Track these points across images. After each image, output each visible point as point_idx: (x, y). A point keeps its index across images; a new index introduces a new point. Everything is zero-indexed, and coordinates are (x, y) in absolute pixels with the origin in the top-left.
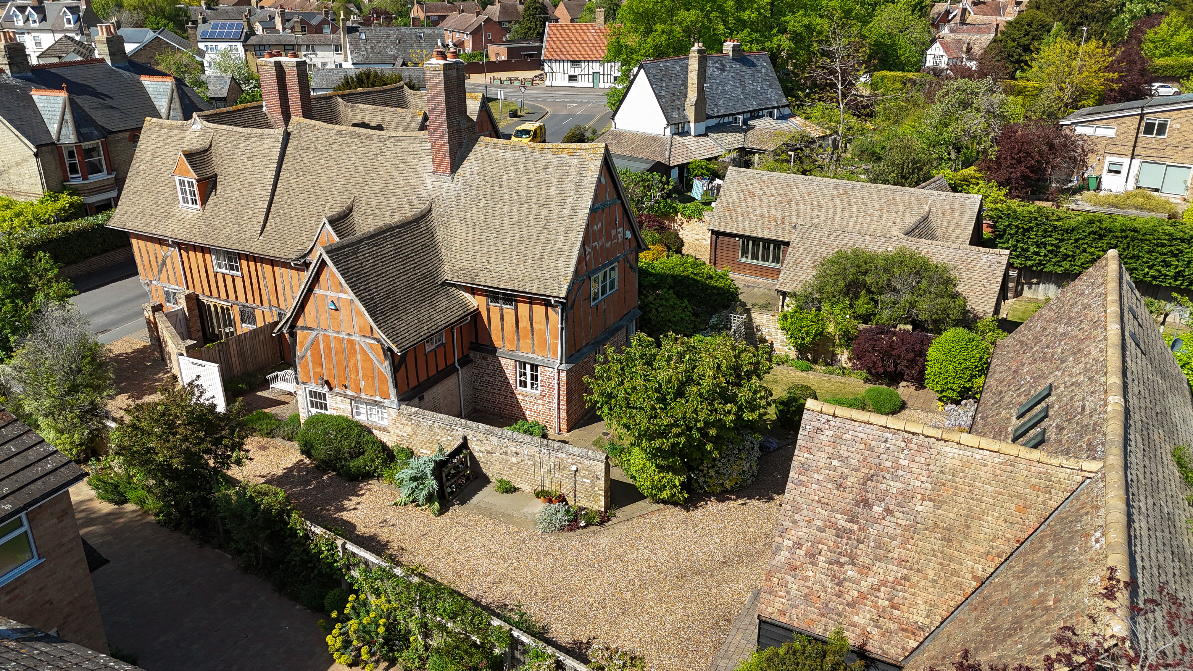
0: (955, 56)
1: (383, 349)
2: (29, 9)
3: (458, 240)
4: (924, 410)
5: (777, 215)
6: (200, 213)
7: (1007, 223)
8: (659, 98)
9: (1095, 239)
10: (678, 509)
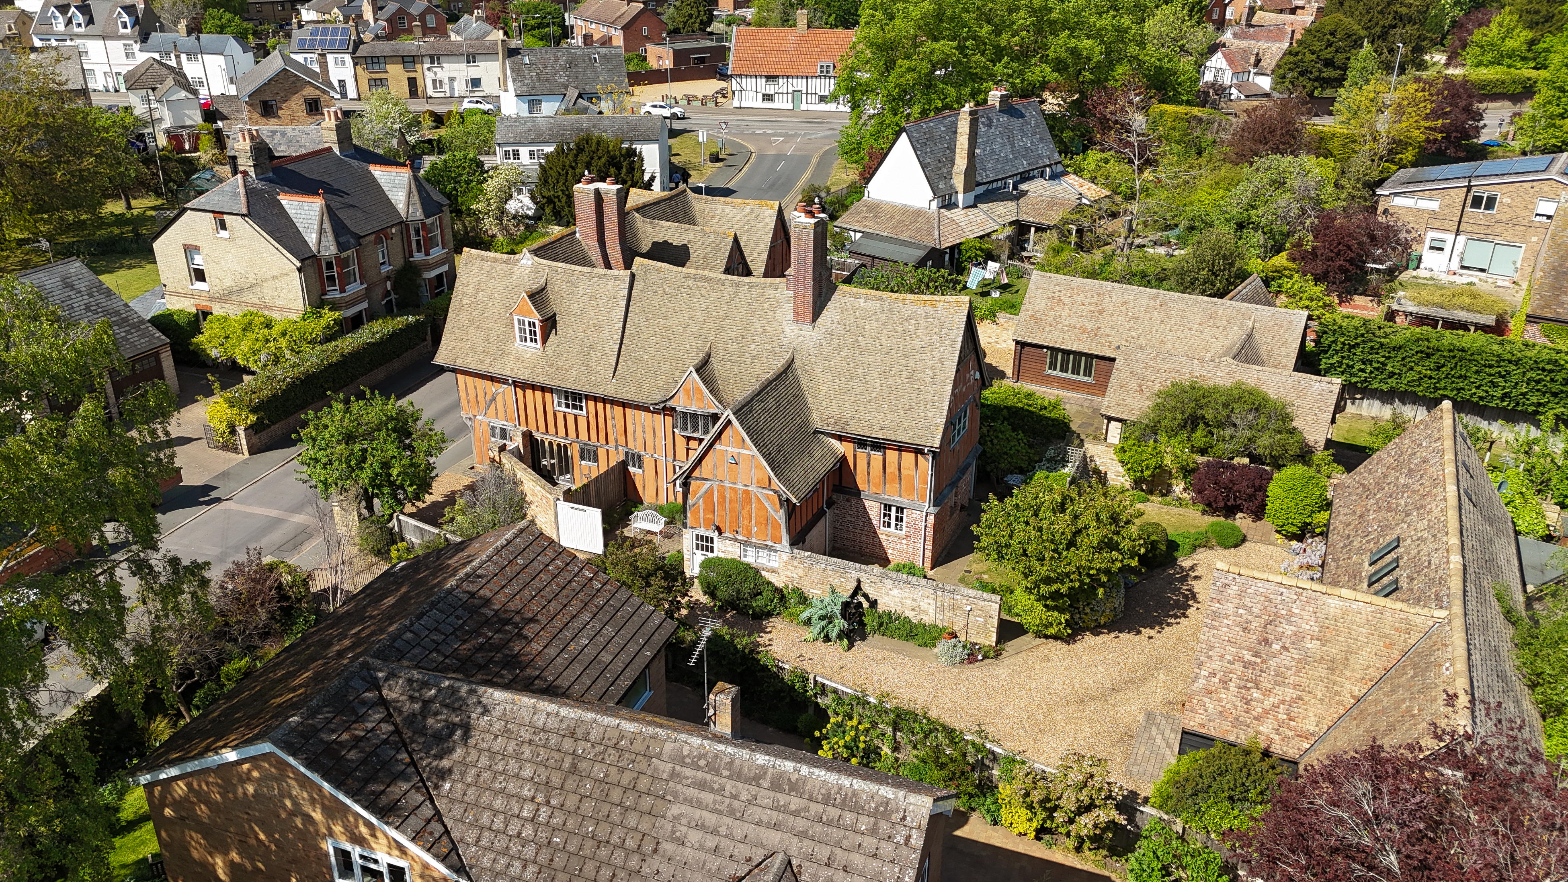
0: (1240, 70)
1: (780, 500)
2: (73, 9)
3: (824, 389)
4: (1263, 542)
5: (1090, 326)
6: (540, 353)
7: (1332, 339)
8: (924, 166)
9: (1422, 358)
10: (1059, 642)
